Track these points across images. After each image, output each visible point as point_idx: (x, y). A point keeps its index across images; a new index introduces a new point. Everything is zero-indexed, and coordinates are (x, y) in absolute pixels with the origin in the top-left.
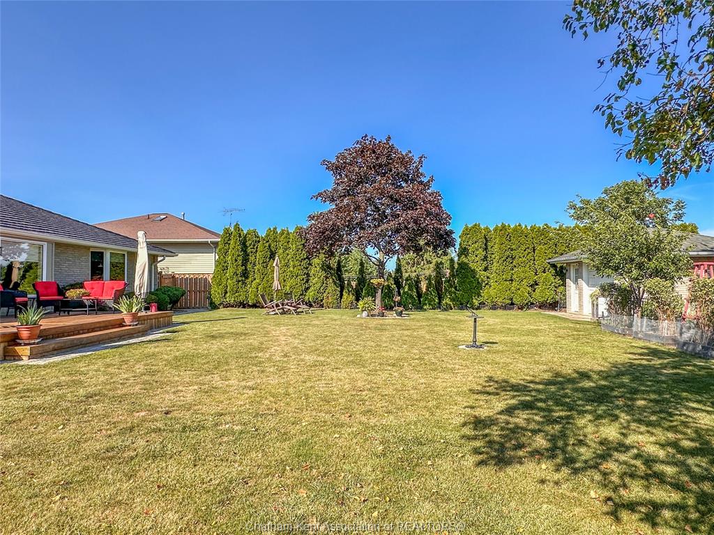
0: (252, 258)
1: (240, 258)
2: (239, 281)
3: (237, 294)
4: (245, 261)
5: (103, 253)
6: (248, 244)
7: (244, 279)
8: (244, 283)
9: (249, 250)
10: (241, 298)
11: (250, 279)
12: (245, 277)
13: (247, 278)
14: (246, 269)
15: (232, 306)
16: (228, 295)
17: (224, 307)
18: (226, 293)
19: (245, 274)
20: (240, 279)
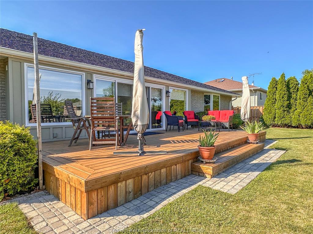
0: (294, 96)
1: (286, 96)
2: (285, 111)
3: (283, 119)
4: (289, 97)
5: (210, 95)
6: (291, 86)
7: (288, 109)
8: (288, 112)
9: (291, 90)
10: (286, 122)
11: (292, 110)
12: (288, 108)
13: (290, 108)
14: (290, 103)
15: (279, 126)
16: (276, 119)
17: (273, 127)
18: (275, 118)
19: (289, 106)
20: (286, 109)
